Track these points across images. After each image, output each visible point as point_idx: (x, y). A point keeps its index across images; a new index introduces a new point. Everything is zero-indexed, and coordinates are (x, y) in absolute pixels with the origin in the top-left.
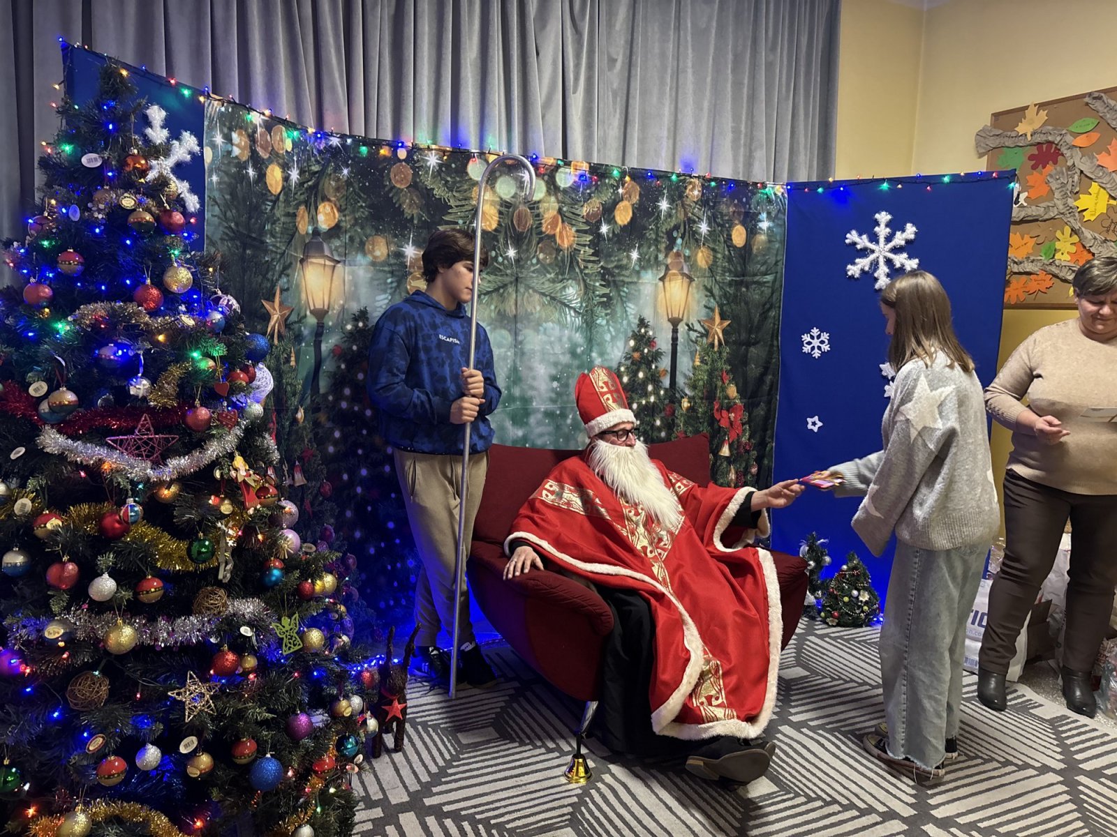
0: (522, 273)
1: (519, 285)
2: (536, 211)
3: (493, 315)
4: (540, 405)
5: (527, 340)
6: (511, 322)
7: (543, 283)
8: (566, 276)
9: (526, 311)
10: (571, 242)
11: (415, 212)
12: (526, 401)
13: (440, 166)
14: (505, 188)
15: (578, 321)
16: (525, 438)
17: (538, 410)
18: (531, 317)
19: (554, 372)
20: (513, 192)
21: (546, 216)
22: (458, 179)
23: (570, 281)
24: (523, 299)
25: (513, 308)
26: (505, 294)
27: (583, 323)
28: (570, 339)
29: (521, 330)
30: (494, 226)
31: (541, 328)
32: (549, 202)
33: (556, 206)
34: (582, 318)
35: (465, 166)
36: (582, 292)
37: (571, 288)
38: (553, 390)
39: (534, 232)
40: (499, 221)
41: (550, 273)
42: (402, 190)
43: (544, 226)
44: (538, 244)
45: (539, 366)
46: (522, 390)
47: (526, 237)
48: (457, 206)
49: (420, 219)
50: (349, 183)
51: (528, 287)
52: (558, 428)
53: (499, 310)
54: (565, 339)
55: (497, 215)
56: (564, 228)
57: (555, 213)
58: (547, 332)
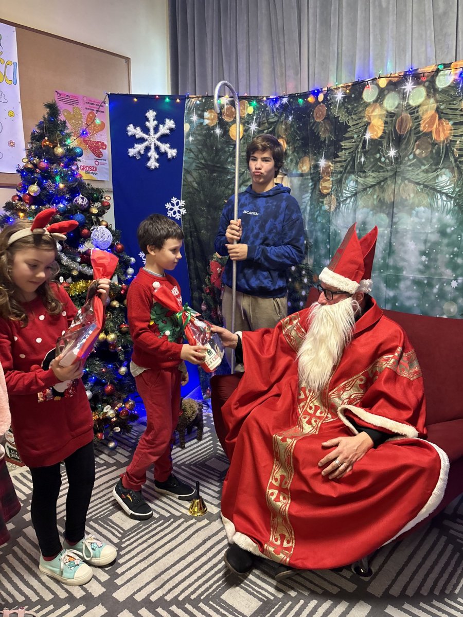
0: (399, 167)
1: (397, 177)
2: (416, 115)
3: (375, 202)
4: (410, 274)
5: (401, 221)
6: (390, 208)
7: (418, 174)
8: (440, 166)
9: (402, 198)
10: (447, 135)
11: (327, 135)
12: (398, 269)
13: (344, 98)
14: (391, 102)
15: (450, 204)
16: (395, 299)
17: (407, 278)
18: (406, 203)
19: (422, 247)
20: (396, 103)
21: (424, 117)
22: (355, 105)
23: (443, 170)
24: (399, 189)
25: (392, 196)
26: (385, 186)
27: (455, 206)
28: (440, 220)
29: (396, 214)
30: (380, 133)
31: (414, 212)
32: (428, 104)
33: (435, 105)
34: (455, 201)
35: (361, 93)
36: (456, 178)
37: (444, 176)
38: (422, 263)
39: (412, 133)
40: (384, 130)
41: (424, 165)
42: (320, 123)
43: (422, 126)
44: (416, 141)
45: (409, 242)
46: (395, 261)
47: (405, 139)
48: (353, 125)
49: (329, 140)
50: (292, 125)
51: (404, 179)
52: (424, 295)
53: (380, 199)
54: (434, 220)
55: (383, 125)
56: (440, 124)
57: (433, 112)
58: (419, 214)
